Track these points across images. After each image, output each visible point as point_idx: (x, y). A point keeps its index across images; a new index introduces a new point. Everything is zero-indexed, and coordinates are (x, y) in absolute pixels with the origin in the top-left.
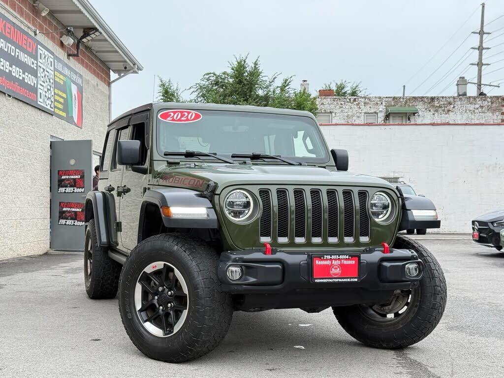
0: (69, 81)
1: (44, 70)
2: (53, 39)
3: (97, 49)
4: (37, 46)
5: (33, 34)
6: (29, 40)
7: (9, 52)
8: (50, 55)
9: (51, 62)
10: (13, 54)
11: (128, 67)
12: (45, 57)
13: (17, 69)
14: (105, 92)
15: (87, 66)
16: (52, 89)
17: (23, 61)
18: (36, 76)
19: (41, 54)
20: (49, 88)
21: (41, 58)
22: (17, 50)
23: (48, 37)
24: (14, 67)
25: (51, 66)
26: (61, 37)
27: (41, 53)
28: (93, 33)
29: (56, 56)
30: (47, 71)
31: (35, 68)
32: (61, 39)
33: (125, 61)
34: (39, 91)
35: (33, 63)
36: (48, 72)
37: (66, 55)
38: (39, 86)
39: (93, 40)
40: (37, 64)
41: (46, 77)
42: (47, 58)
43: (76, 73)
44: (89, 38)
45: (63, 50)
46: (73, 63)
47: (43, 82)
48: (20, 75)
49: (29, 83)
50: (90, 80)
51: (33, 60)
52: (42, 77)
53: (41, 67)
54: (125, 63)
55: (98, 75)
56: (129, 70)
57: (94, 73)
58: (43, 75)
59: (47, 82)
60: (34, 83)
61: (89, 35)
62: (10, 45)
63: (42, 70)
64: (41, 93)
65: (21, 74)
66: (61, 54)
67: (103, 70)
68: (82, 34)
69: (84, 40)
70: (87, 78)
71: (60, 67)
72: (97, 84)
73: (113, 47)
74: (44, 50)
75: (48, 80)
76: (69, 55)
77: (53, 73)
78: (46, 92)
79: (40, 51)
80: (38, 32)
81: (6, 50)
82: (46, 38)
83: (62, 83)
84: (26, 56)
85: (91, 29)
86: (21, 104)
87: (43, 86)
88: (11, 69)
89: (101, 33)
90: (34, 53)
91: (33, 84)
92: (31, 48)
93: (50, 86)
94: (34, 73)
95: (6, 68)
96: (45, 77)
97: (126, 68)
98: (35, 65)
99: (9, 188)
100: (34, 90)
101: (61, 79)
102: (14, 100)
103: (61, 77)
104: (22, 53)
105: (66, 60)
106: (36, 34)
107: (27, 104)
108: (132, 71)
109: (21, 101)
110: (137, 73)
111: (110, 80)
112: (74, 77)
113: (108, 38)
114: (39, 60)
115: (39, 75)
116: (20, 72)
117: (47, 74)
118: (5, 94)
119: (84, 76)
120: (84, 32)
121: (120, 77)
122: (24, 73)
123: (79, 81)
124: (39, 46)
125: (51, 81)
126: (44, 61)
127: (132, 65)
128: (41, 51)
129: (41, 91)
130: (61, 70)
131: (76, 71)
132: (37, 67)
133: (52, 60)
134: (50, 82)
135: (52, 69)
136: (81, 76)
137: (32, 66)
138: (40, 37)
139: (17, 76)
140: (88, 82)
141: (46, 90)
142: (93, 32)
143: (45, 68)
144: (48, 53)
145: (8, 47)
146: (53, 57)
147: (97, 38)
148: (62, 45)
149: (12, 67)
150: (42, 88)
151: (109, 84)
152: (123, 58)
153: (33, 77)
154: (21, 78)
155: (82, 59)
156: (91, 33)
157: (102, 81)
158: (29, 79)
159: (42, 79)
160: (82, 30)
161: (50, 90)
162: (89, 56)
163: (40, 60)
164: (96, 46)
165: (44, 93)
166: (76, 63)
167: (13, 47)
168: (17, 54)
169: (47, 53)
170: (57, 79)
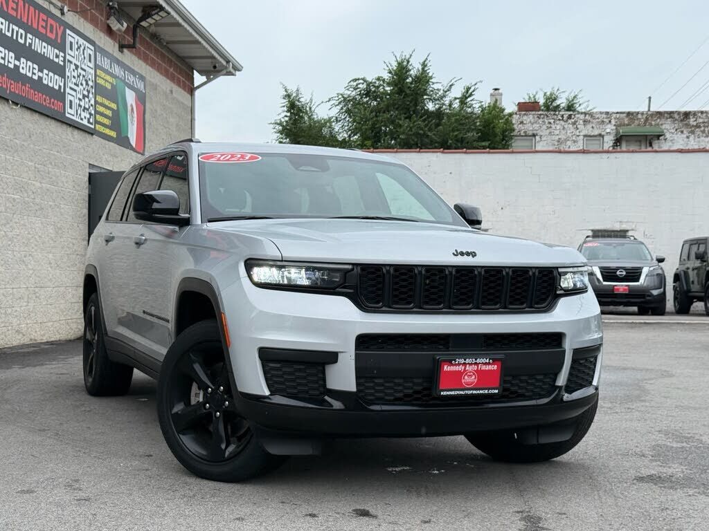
0: (122, 84)
1: (77, 67)
2: (94, 21)
3: (168, 38)
4: (64, 33)
5: (58, 13)
6: (50, 21)
7: (15, 37)
8: (87, 45)
9: (90, 55)
10: (22, 41)
11: (219, 66)
12: (79, 48)
13: (30, 63)
14: (186, 103)
15: (153, 64)
16: (91, 95)
17: (39, 51)
18: (62, 75)
19: (71, 43)
20: (86, 93)
21: (71, 49)
22: (29, 36)
23: (86, 19)
24: (23, 60)
25: (90, 61)
26: (108, 19)
27: (73, 40)
28: (157, 13)
29: (99, 47)
30: (82, 69)
31: (62, 63)
32: (108, 22)
33: (213, 57)
34: (69, 98)
35: (57, 56)
36: (85, 70)
37: (117, 45)
38: (68, 90)
39: (157, 24)
40: (65, 58)
41: (81, 77)
42: (82, 48)
43: (133, 72)
44: (149, 20)
45: (112, 39)
46: (128, 57)
47: (75, 84)
48: (33, 73)
49: (51, 85)
50: (158, 84)
51: (56, 51)
52: (74, 77)
53: (71, 62)
54: (213, 60)
55: (172, 78)
56: (219, 71)
57: (166, 74)
58: (75, 74)
59: (82, 84)
60: (60, 87)
61: (150, 16)
62: (16, 28)
63: (73, 67)
64: (71, 101)
65: (36, 71)
66: (109, 45)
67: (181, 72)
68: (140, 15)
69: (144, 24)
70: (153, 80)
71: (105, 63)
72: (171, 91)
73: (191, 35)
74: (77, 37)
75: (84, 83)
76: (122, 47)
77: (93, 72)
78: (80, 100)
79: (69, 39)
80: (66, 9)
81: (9, 34)
82: (82, 20)
83: (109, 86)
84: (44, 44)
85: (153, 6)
86: (36, 116)
87: (75, 91)
88: (17, 63)
89: (169, 13)
90: (59, 41)
91: (57, 87)
92: (54, 32)
93: (88, 92)
94: (60, 71)
95: (8, 61)
96: (79, 76)
97: (215, 67)
98: (61, 59)
99: (15, 240)
100: (60, 95)
101: (106, 82)
102: (24, 109)
103: (108, 78)
104: (37, 40)
105: (117, 54)
106: (63, 14)
107: (48, 116)
108: (224, 72)
109: (36, 111)
110: (233, 75)
111: (193, 85)
112: (131, 79)
113: (181, 21)
114: (68, 51)
115: (68, 74)
116: (33, 68)
117: (83, 73)
118: (7, 100)
119: (148, 78)
120: (143, 11)
121: (209, 80)
122: (41, 70)
123: (140, 85)
124: (68, 32)
125: (90, 83)
126: (77, 53)
127: (224, 63)
128: (71, 37)
129: (72, 98)
130: (107, 67)
131: (133, 70)
132: (64, 61)
133: (92, 53)
134: (87, 84)
135: (92, 65)
136: (142, 78)
137: (56, 60)
138: (71, 18)
139: (29, 75)
140: (155, 87)
141: (81, 97)
142: (156, 11)
143: (79, 64)
144: (85, 42)
145: (13, 30)
146: (93, 48)
147: (163, 21)
148: (109, 31)
149: (19, 60)
150: (74, 93)
151: (191, 90)
152: (209, 51)
153: (56, 77)
154: (35, 77)
155: (144, 53)
156: (154, 12)
157: (179, 86)
158: (51, 80)
159: (74, 81)
160: (141, 9)
161: (88, 97)
162: (156, 50)
163: (70, 52)
164: (167, 34)
165: (78, 101)
166: (135, 58)
167: (21, 31)
168: (29, 41)
169: (81, 41)
170: (100, 81)
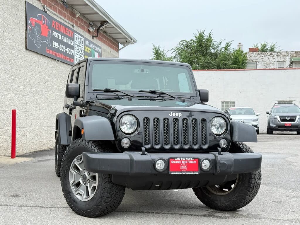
0: (93, 50)
1: (78, 46)
2: (83, 28)
3: (109, 32)
4: (74, 34)
5: (71, 27)
6: (69, 30)
7: (58, 38)
8: (82, 37)
9: (82, 41)
10: (60, 39)
11: (128, 41)
12: (79, 39)
13: (63, 46)
14: (116, 55)
15: (104, 42)
16: (83, 56)
17: (66, 42)
18: (73, 49)
19: (76, 37)
20: (81, 55)
21: (76, 40)
22: (62, 36)
23: (81, 28)
24: (60, 45)
25: (82, 43)
26: (88, 27)
27: (77, 37)
28: (106, 24)
29: (85, 38)
30: (80, 46)
31: (73, 45)
32: (88, 28)
33: (126, 38)
34: (75, 57)
35: (72, 43)
36: (81, 47)
37: (91, 36)
38: (75, 55)
39: (106, 28)
40: (74, 43)
41: (80, 49)
42: (80, 39)
43: (97, 46)
44: (103, 27)
45: (90, 34)
46: (95, 40)
47: (78, 52)
48: (64, 50)
49: (70, 53)
50: (106, 49)
51: (71, 41)
52: (77, 50)
53: (76, 44)
54: (126, 39)
55: (111, 47)
56: (129, 43)
57: (109, 45)
58: (78, 48)
59: (80, 52)
60: (73, 53)
61: (103, 25)
62: (58, 34)
63: (77, 46)
64: (76, 59)
65: (65, 49)
66: (89, 36)
67: (114, 44)
68: (100, 25)
69: (101, 28)
70: (104, 48)
71: (87, 43)
72: (111, 51)
73: (118, 31)
74: (78, 35)
75: (80, 51)
76: (93, 37)
77: (83, 47)
78: (79, 58)
79: (75, 36)
80: (74, 26)
81: (56, 37)
82: (80, 29)
83: (89, 52)
84: (67, 39)
85: (104, 22)
86: (65, 65)
87: (78, 54)
88: (59, 46)
89: (110, 24)
90: (72, 37)
91: (71, 54)
92: (71, 34)
93: (82, 54)
94: (72, 48)
95: (56, 46)
96: (79, 49)
97: (127, 42)
98: (73, 43)
99: (59, 109)
100: (72, 57)
101: (88, 50)
102: (61, 62)
103: (89, 49)
104: (65, 37)
105: (91, 40)
106: (73, 27)
107: (69, 64)
108: (130, 43)
109: (65, 63)
110: (134, 44)
111: (118, 48)
112: (96, 48)
113: (114, 26)
114: (75, 40)
115: (75, 49)
116: (64, 48)
117: (80, 48)
118: (56, 60)
119: (102, 47)
120: (101, 23)
121: (125, 46)
122: (66, 48)
123: (99, 50)
124: (75, 33)
125: (83, 51)
126: (78, 41)
127: (130, 40)
128: (76, 35)
129: (77, 57)
130: (88, 45)
131: (97, 45)
132: (74, 44)
133: (83, 40)
134: (82, 52)
135: (83, 45)
136: (100, 48)
137: (71, 44)
138: (76, 28)
139: (63, 50)
140: (105, 50)
141: (79, 57)
142: (106, 23)
143: (78, 45)
144: (81, 37)
145: (57, 35)
146: (83, 38)
147: (108, 26)
148: (89, 31)
149: (59, 45)
150: (77, 55)
151: (118, 51)
152: (124, 36)
153: (71, 50)
154: (65, 51)
155: (101, 38)
156: (105, 24)
157: (113, 49)
158: (70, 51)
159: (77, 51)
160: (100, 23)
161: (82, 56)
162: (105, 37)
163: (76, 41)
164: (109, 31)
165: (78, 58)
166: (98, 41)
167: (60, 35)
168: (62, 38)
169: (80, 36)
170: (86, 50)
